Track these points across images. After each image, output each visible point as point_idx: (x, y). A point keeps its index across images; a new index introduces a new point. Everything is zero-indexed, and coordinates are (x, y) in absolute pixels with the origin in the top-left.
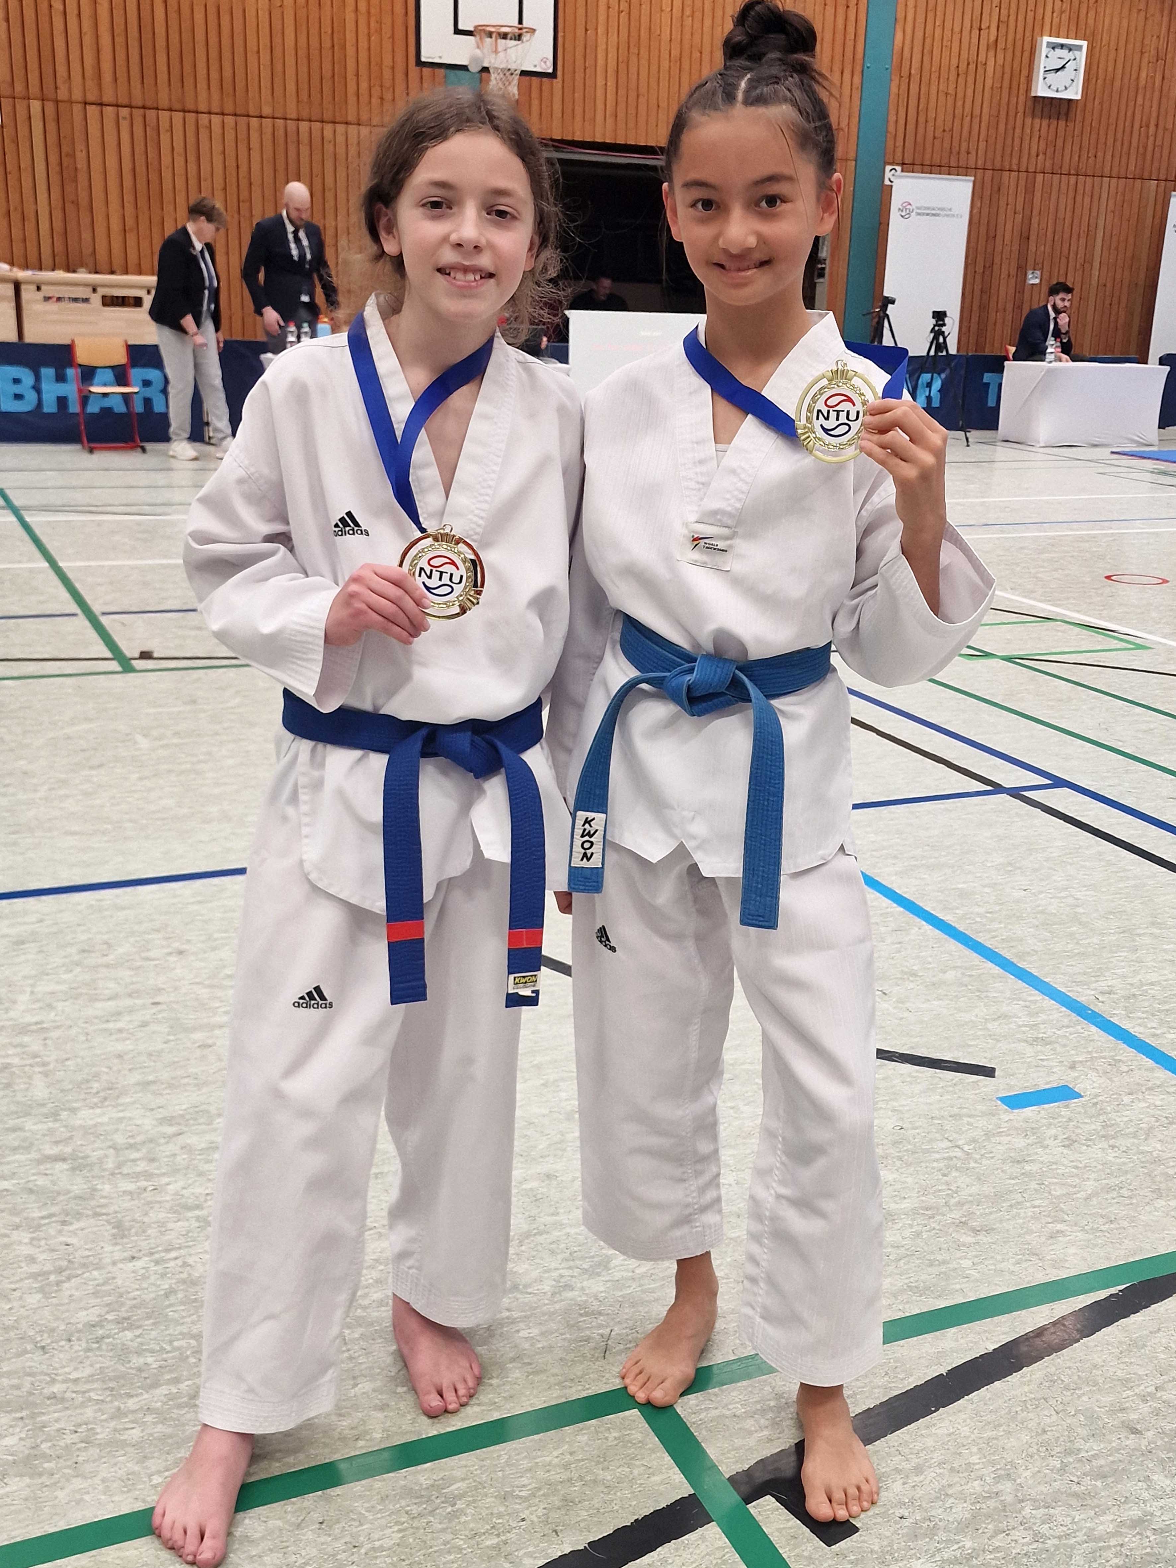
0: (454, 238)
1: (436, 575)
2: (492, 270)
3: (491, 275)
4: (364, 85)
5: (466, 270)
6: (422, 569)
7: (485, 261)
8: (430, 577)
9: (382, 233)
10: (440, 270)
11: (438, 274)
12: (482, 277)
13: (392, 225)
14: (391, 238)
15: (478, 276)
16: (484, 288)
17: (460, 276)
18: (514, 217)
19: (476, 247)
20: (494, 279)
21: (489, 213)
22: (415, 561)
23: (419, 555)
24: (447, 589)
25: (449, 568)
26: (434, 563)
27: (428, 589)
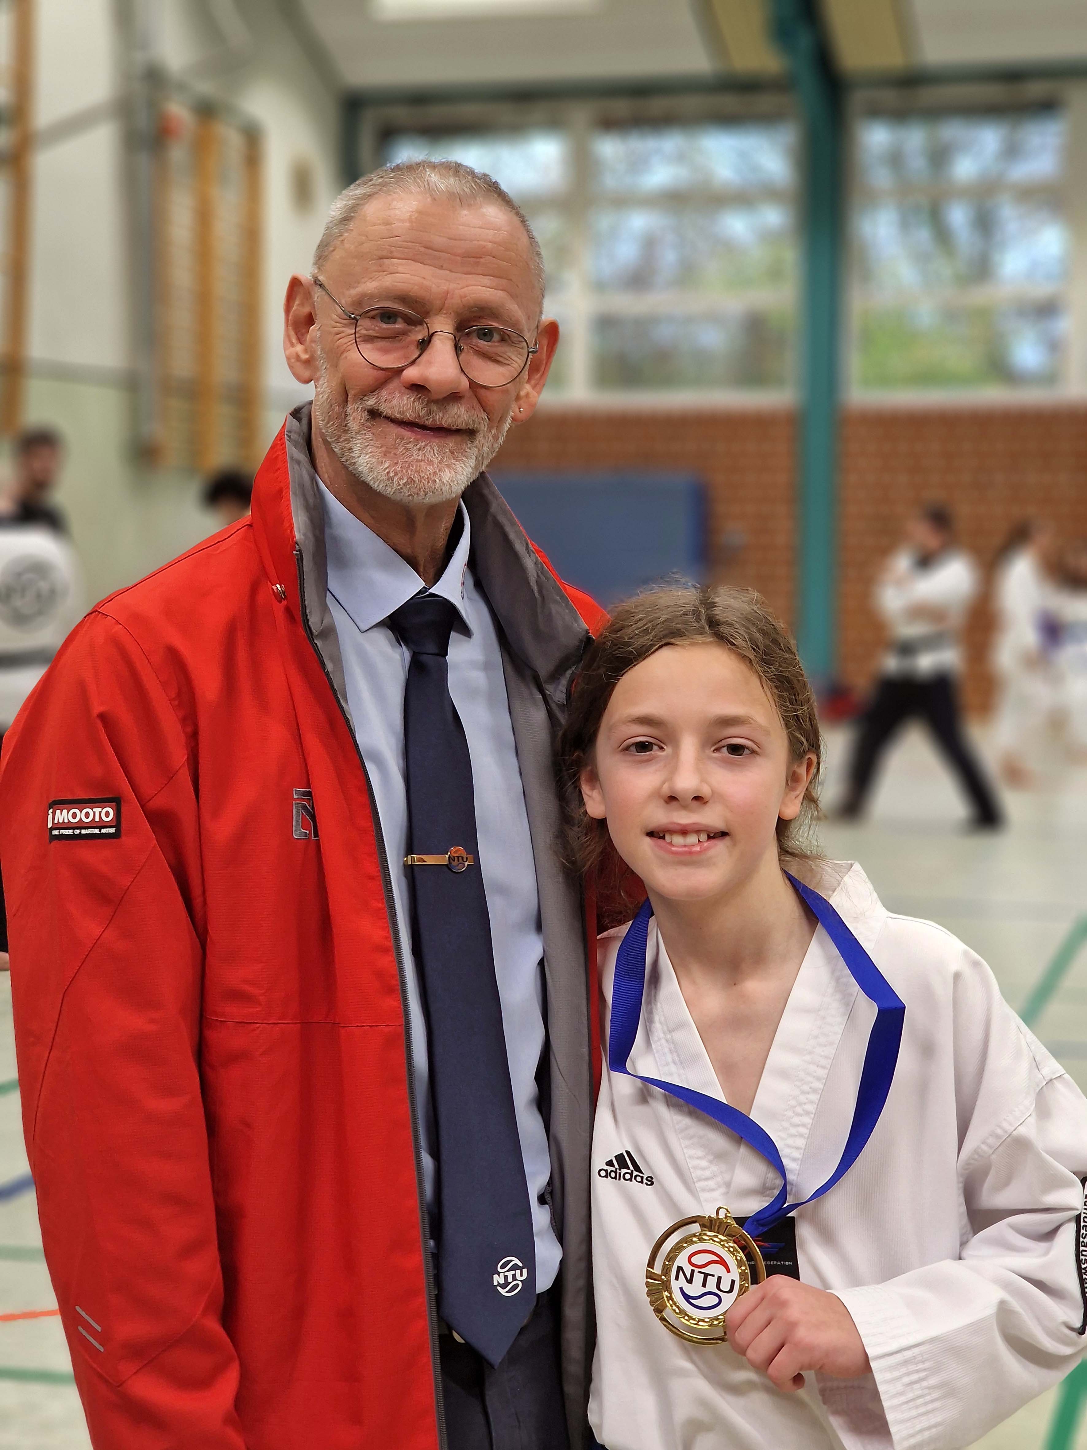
0: (665, 790)
1: (698, 1278)
2: (721, 826)
3: (724, 834)
6: (680, 1269)
7: (711, 816)
8: (690, 1281)
9: (585, 789)
10: (651, 834)
11: (648, 840)
12: (709, 838)
13: (594, 778)
14: (595, 794)
15: (703, 837)
16: (712, 852)
17: (678, 840)
18: (753, 752)
19: (697, 798)
20: (727, 838)
21: (717, 750)
22: (671, 1257)
23: (678, 1248)
24: (713, 1300)
25: (716, 1270)
26: (698, 1260)
27: (687, 1297)
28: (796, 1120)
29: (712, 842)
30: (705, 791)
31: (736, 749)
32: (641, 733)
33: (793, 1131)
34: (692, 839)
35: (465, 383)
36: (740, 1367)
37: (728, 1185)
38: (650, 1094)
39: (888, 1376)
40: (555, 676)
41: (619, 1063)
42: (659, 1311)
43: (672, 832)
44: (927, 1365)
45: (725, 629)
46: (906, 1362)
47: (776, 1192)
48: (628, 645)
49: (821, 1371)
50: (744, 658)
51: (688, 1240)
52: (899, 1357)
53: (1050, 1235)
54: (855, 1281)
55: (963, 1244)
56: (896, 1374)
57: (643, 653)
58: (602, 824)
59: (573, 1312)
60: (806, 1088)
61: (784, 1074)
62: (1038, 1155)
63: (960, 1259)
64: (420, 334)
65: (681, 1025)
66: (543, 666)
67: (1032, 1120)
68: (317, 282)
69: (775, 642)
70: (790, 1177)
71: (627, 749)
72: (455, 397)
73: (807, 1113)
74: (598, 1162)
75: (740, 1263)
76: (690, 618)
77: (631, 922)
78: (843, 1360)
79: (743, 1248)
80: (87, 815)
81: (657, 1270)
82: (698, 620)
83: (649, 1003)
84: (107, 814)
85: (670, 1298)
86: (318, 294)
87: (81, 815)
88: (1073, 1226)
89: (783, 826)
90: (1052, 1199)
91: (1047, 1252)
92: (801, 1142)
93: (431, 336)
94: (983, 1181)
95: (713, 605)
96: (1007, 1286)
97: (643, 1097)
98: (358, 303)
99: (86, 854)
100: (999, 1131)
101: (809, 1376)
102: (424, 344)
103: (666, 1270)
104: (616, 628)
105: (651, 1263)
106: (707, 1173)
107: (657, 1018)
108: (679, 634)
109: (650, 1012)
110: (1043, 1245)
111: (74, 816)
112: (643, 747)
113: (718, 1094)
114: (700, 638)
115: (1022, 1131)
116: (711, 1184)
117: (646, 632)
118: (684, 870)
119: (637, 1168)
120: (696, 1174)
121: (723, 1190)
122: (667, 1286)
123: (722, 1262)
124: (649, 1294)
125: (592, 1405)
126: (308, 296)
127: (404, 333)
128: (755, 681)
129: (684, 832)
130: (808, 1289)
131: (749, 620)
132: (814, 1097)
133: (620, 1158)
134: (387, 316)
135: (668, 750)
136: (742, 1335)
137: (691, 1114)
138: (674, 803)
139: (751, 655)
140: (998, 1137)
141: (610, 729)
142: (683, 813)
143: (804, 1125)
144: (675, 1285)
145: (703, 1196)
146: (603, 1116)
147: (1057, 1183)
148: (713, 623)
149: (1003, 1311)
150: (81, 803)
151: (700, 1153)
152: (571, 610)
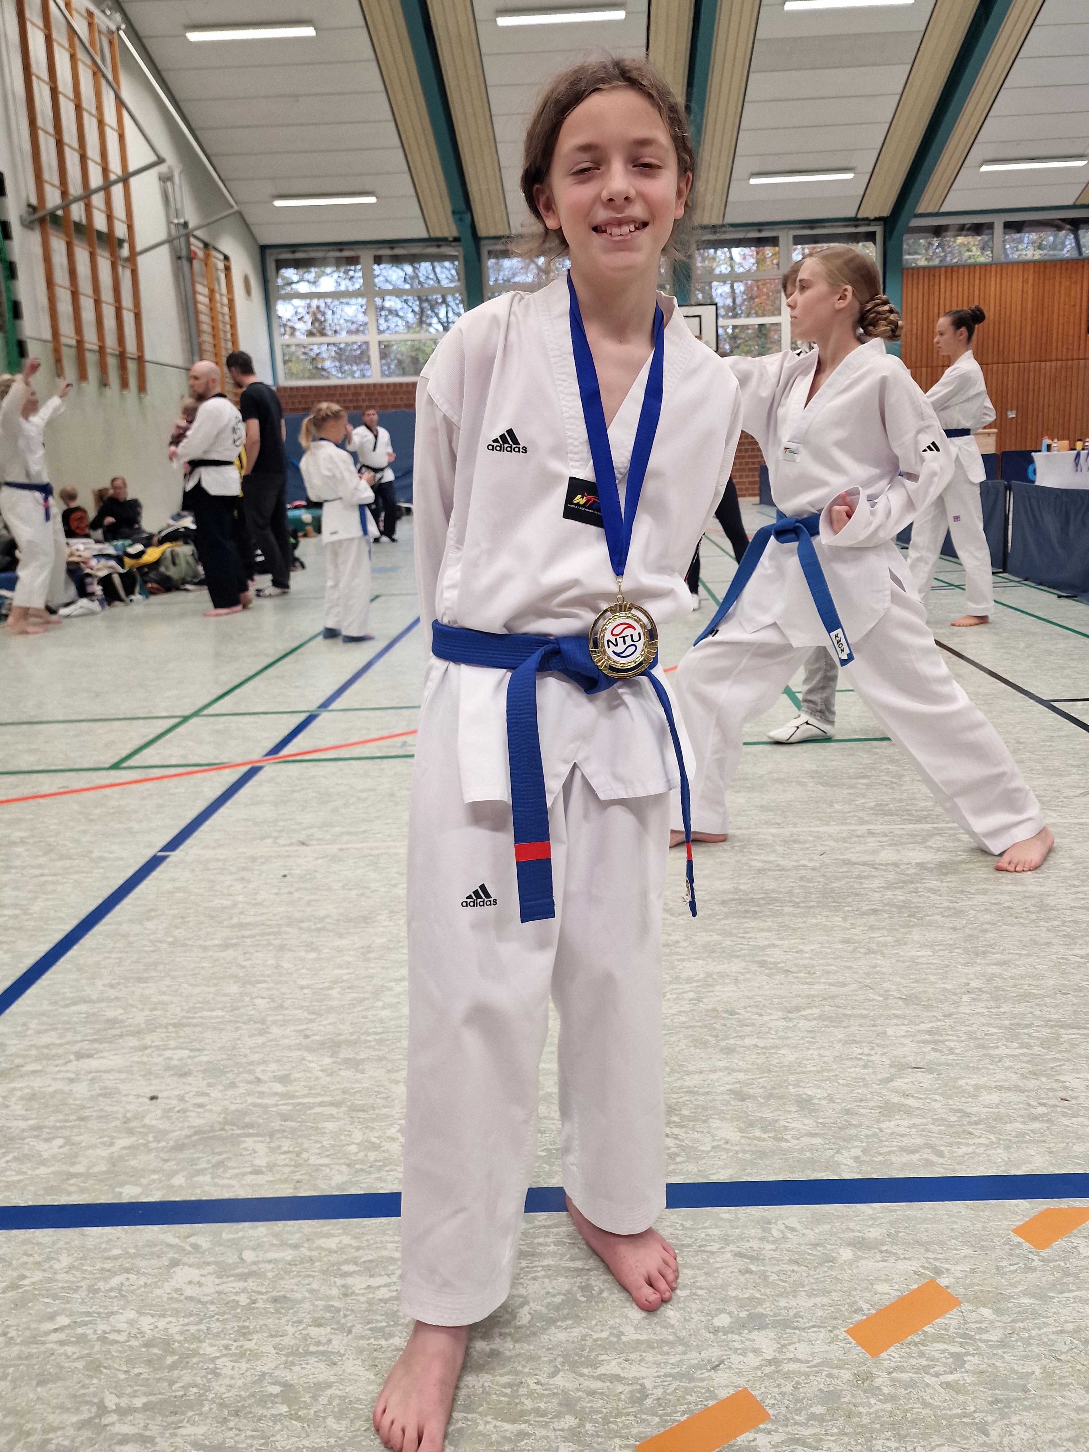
0: (605, 195)
1: (620, 641)
2: (645, 218)
3: (645, 224)
4: (1060, 344)
5: (620, 223)
6: (608, 641)
8: (616, 645)
10: (596, 229)
12: (637, 227)
15: (633, 227)
16: (638, 239)
18: (658, 167)
20: (646, 228)
21: (635, 166)
24: (632, 649)
25: (628, 632)
26: (617, 631)
27: (618, 654)
29: (639, 230)
31: (646, 166)
51: (608, 623)
123: (630, 626)
135: (602, 170)
138: (612, 203)
142: (618, 210)
144: (609, 652)
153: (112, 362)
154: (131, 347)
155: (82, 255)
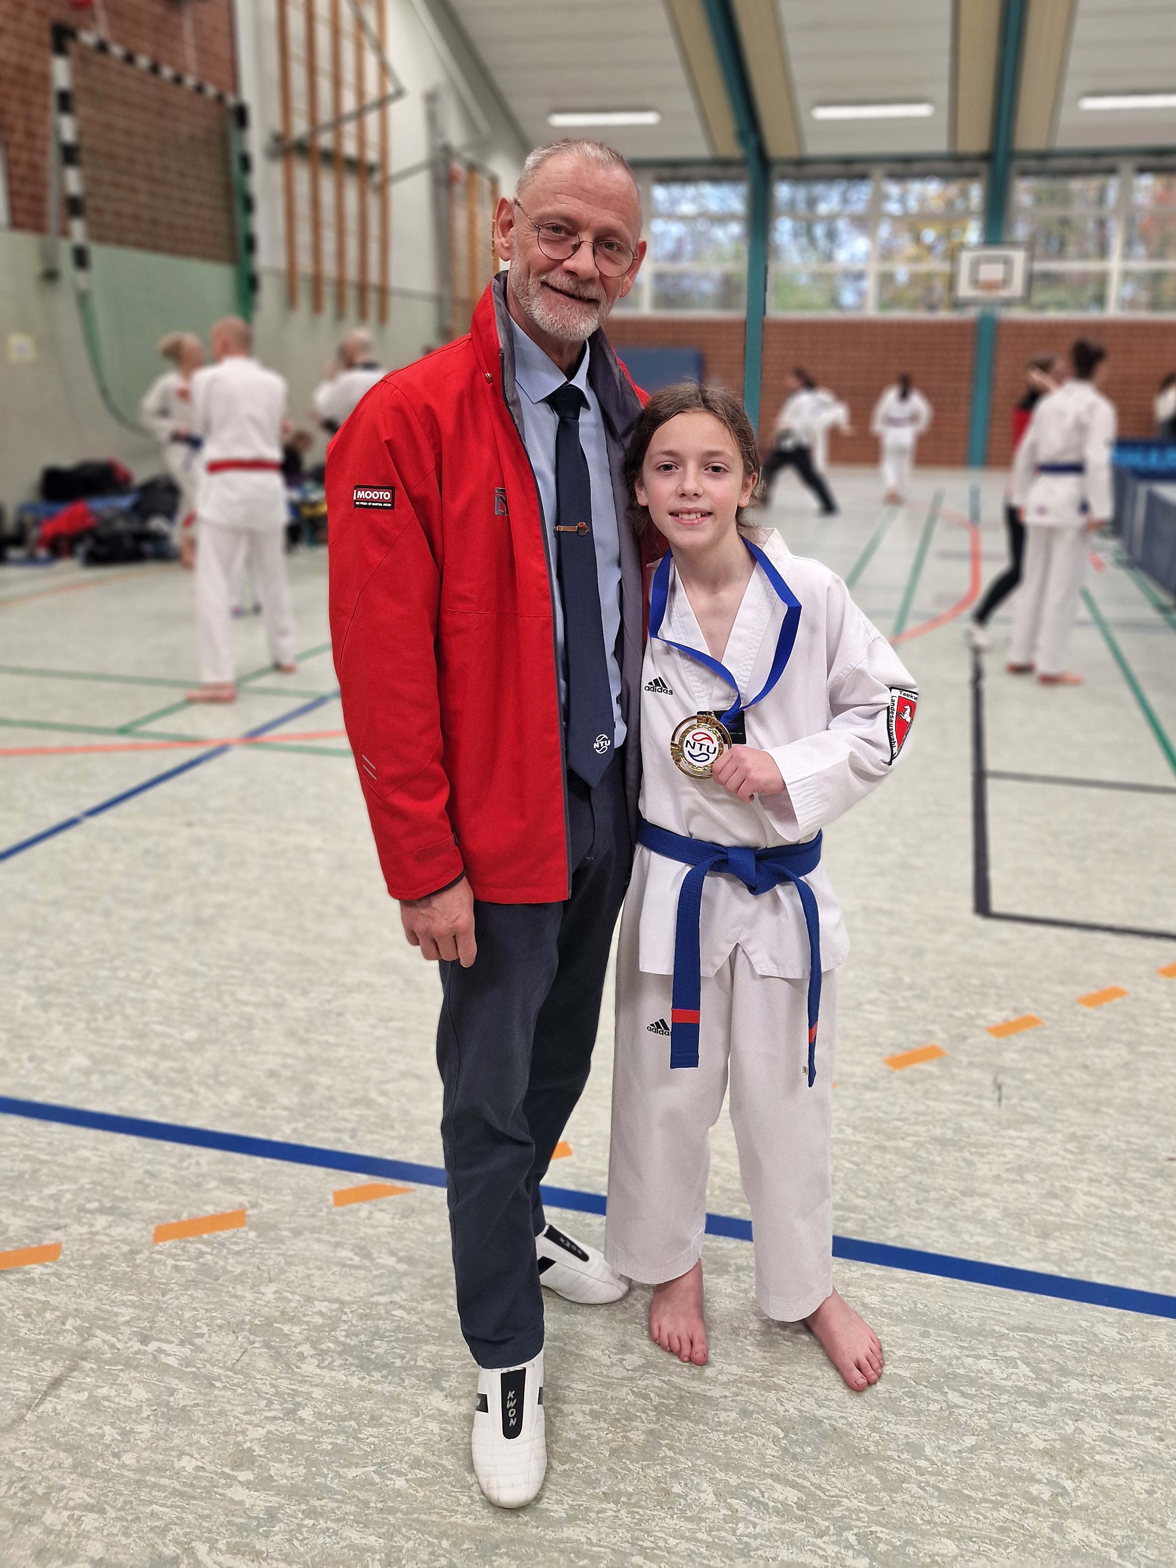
0: (680, 490)
1: (697, 746)
2: (708, 509)
3: (710, 514)
6: (688, 742)
7: (703, 504)
8: (693, 748)
9: (637, 490)
10: (671, 514)
11: (670, 517)
12: (702, 516)
13: (642, 484)
14: (643, 493)
15: (699, 515)
16: (704, 523)
17: (686, 517)
18: (725, 470)
19: (696, 495)
20: (712, 516)
21: (706, 469)
22: (684, 736)
23: (687, 731)
24: (705, 757)
25: (707, 742)
26: (697, 737)
27: (692, 756)
28: (746, 662)
29: (704, 518)
30: (700, 491)
31: (716, 469)
32: (667, 460)
33: (744, 668)
34: (693, 516)
35: (598, 274)
36: (719, 792)
37: (711, 695)
38: (671, 650)
39: (795, 793)
40: (625, 434)
41: (655, 634)
42: (677, 761)
43: (682, 513)
44: (814, 786)
45: (712, 404)
46: (804, 786)
47: (736, 698)
48: (659, 412)
49: (761, 791)
50: (721, 420)
51: (692, 727)
52: (801, 783)
53: (873, 716)
54: (775, 744)
55: (829, 721)
56: (799, 792)
57: (667, 417)
58: (646, 509)
59: (631, 758)
60: (751, 646)
61: (739, 639)
62: (869, 678)
63: (827, 729)
64: (574, 241)
65: (687, 614)
66: (620, 427)
67: (866, 660)
68: (516, 202)
69: (737, 411)
70: (742, 691)
71: (659, 468)
72: (591, 280)
73: (752, 659)
74: (645, 683)
75: (718, 739)
76: (693, 398)
77: (660, 560)
78: (773, 786)
79: (720, 731)
80: (376, 495)
81: (676, 742)
82: (697, 399)
83: (670, 602)
84: (387, 496)
85: (683, 756)
86: (516, 209)
87: (372, 495)
88: (886, 711)
89: (740, 510)
90: (875, 699)
91: (872, 725)
92: (748, 674)
93: (581, 243)
94: (840, 690)
95: (706, 391)
96: (853, 744)
97: (668, 651)
98: (541, 218)
99: (375, 517)
100: (849, 667)
101: (756, 795)
102: (576, 248)
103: (681, 742)
104: (653, 404)
105: (673, 739)
106: (700, 689)
107: (674, 610)
108: (687, 406)
109: (671, 607)
110: (870, 721)
111: (368, 495)
112: (667, 467)
113: (706, 650)
114: (698, 409)
115: (861, 666)
116: (702, 694)
117: (669, 405)
118: (688, 533)
119: (664, 686)
120: (694, 689)
121: (708, 697)
122: (682, 750)
123: (710, 738)
124: (672, 754)
125: (640, 801)
126: (510, 210)
127: (565, 240)
128: (727, 433)
129: (689, 512)
130: (753, 751)
131: (724, 400)
132: (755, 651)
133: (656, 681)
134: (557, 229)
135: (681, 469)
136: (723, 777)
137: (691, 660)
138: (684, 497)
139: (725, 418)
140: (848, 669)
141: (651, 457)
142: (689, 502)
143: (750, 665)
144: (686, 750)
145: (698, 700)
146: (647, 660)
147: (878, 691)
148: (705, 401)
149: (852, 758)
150: (372, 488)
151: (696, 679)
152: (637, 399)
153: (351, 295)
154: (374, 276)
155: (327, 185)
